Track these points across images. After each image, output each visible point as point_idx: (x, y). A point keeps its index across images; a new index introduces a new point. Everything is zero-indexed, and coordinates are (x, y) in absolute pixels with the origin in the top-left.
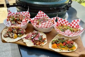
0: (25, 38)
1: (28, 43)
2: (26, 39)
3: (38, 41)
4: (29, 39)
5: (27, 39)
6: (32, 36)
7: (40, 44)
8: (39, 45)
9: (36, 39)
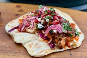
0: (16, 30)
1: (30, 46)
2: (20, 31)
3: (63, 33)
4: (29, 30)
5: (25, 31)
6: (37, 22)
7: (71, 44)
8: (67, 48)
9: (55, 31)
